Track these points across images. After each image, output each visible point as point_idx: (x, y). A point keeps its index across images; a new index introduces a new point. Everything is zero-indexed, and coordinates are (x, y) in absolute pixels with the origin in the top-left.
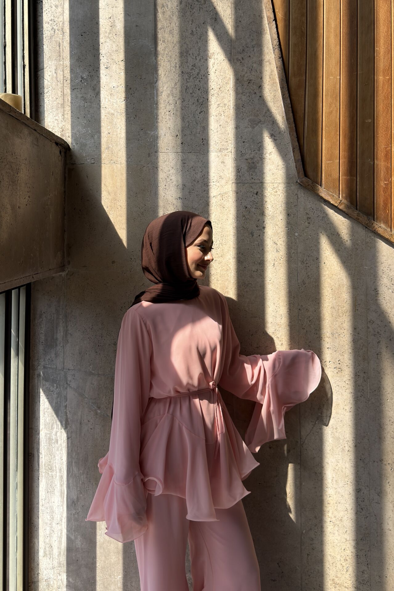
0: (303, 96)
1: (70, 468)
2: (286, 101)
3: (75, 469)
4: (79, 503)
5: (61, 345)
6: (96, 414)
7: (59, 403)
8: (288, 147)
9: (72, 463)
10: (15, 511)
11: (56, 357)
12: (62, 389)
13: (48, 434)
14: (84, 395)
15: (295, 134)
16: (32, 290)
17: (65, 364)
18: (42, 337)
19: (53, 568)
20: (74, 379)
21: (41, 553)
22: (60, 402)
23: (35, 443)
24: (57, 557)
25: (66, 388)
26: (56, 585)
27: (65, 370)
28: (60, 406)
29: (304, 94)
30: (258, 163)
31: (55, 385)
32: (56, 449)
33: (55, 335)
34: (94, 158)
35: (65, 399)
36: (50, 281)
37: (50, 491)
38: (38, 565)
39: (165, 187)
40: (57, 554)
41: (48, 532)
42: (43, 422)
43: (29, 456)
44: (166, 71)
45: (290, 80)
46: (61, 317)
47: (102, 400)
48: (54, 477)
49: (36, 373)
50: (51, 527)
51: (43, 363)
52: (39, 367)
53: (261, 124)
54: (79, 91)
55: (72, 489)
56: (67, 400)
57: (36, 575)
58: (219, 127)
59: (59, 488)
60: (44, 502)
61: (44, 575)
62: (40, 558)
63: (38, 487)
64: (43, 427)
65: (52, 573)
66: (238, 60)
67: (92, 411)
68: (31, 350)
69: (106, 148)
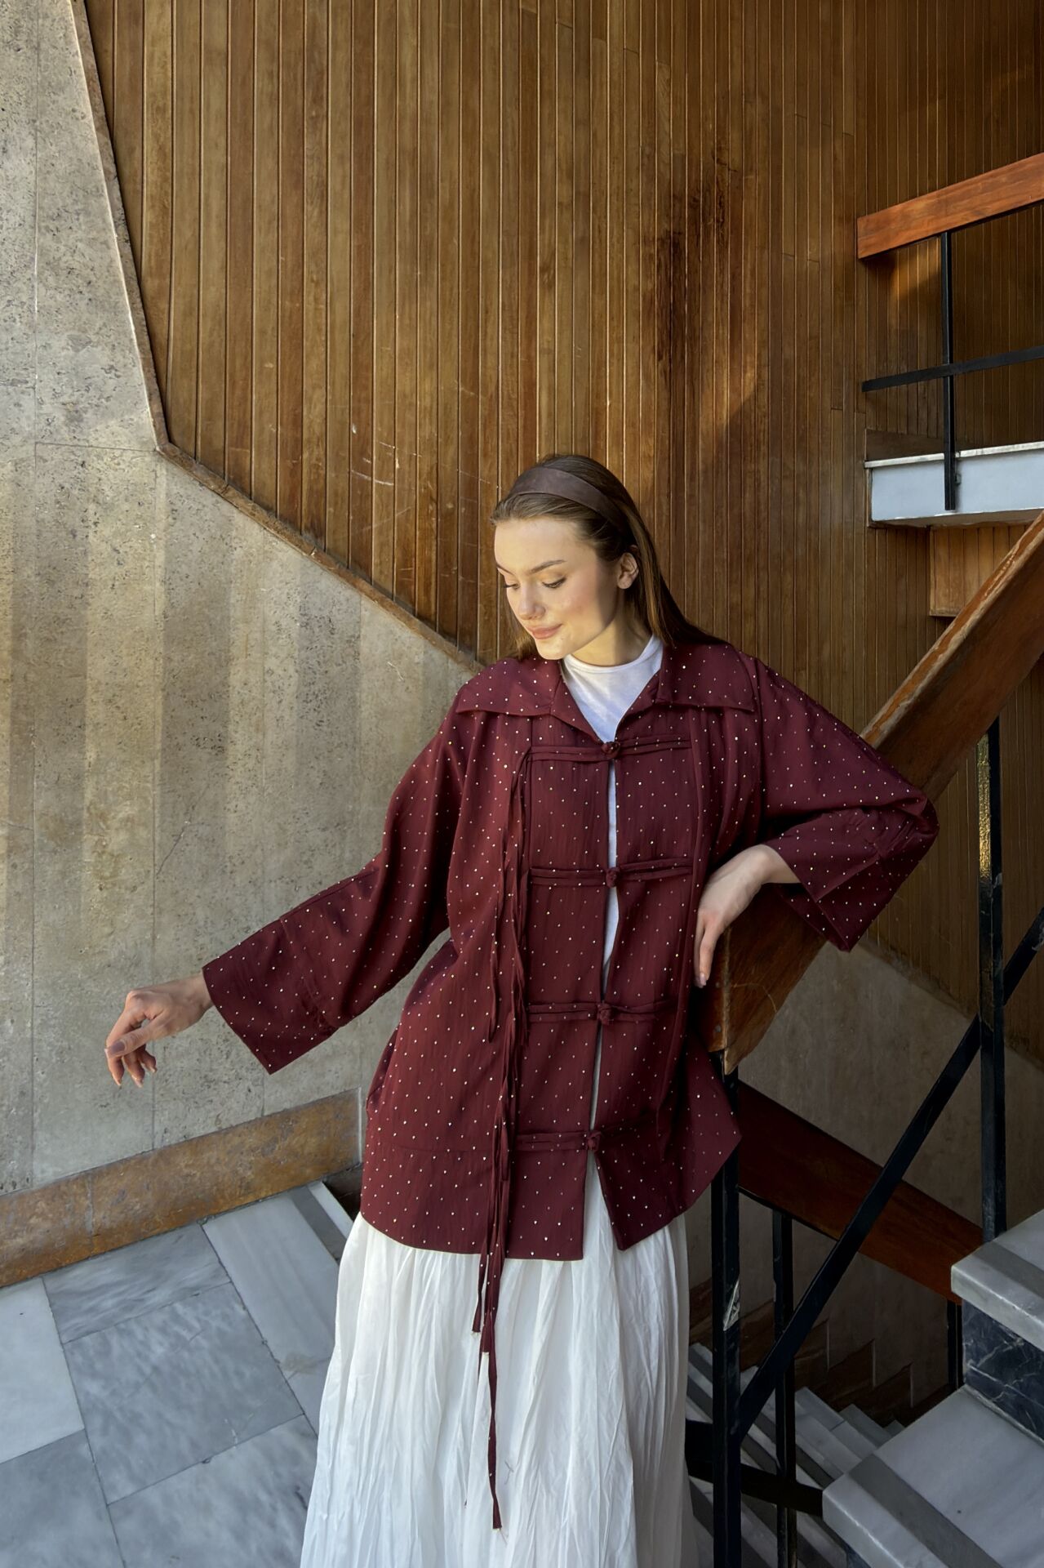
0: (166, 311)
8: (139, 390)
15: (153, 370)
29: (167, 306)
30: (85, 412)
53: (93, 346)
58: (10, 341)
66: (48, 229)
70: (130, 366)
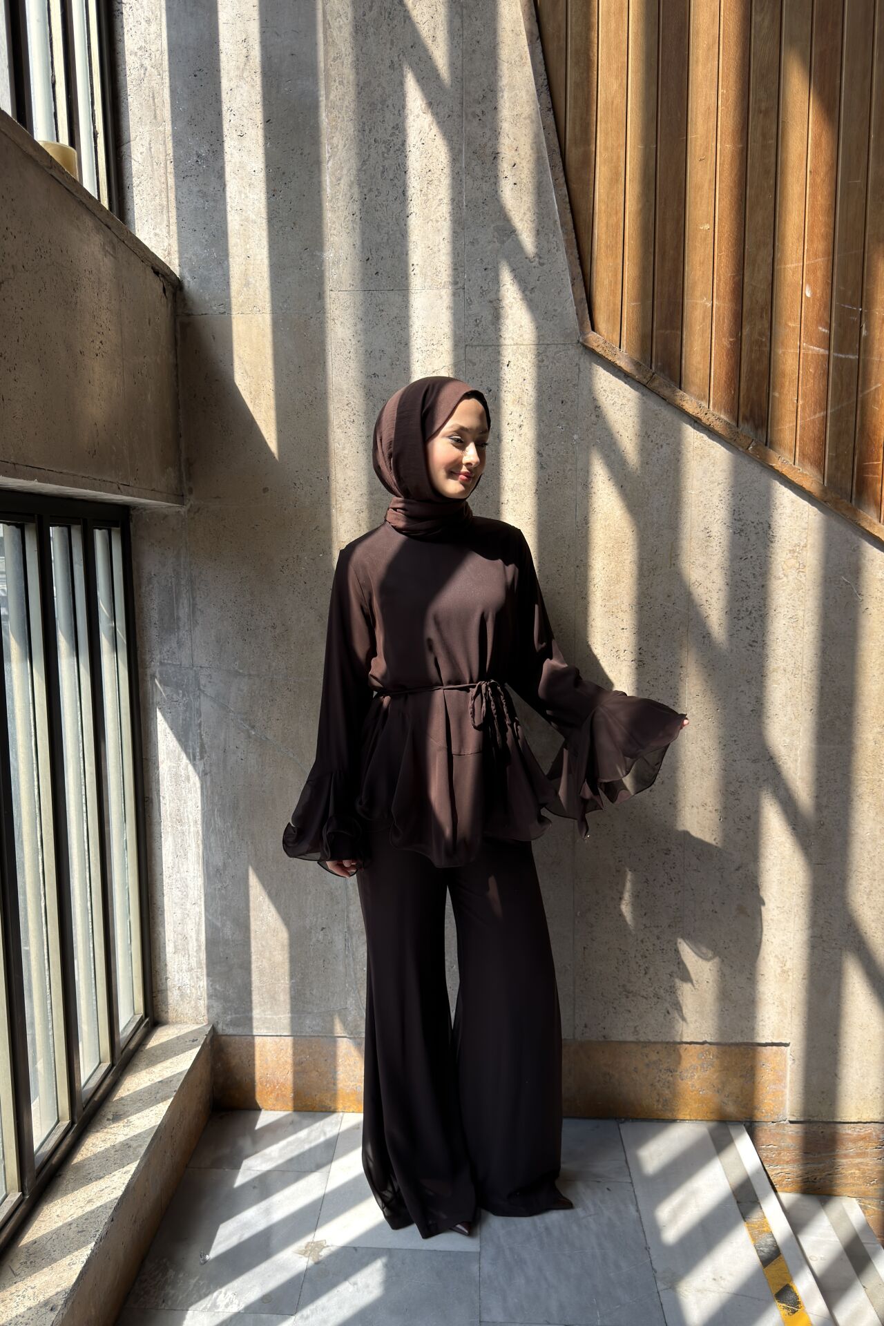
0: (591, 183)
1: (210, 820)
2: (561, 190)
3: (218, 820)
4: (227, 872)
5: (187, 628)
6: (249, 736)
7: (188, 719)
8: (562, 277)
9: (214, 811)
10: (125, 884)
11: (180, 647)
12: (191, 697)
13: (174, 767)
14: (228, 708)
15: (576, 251)
16: (132, 538)
17: (195, 659)
18: (155, 616)
19: (191, 970)
20: (210, 682)
21: (169, 948)
22: (191, 718)
23: (152, 782)
24: (195, 954)
25: (199, 697)
26: (194, 995)
27: (195, 668)
28: (191, 724)
29: (592, 177)
31: (181, 692)
32: (187, 790)
33: (175, 611)
34: (224, 302)
35: (197, 713)
36: (162, 522)
37: (180, 854)
38: (166, 965)
39: (349, 355)
40: (195, 949)
41: (179, 916)
42: (164, 748)
43: (144, 801)
44: (347, 139)
45: (567, 153)
46: (183, 582)
47: (257, 716)
48: (186, 834)
49: (149, 672)
50: (185, 909)
51: (159, 656)
52: (153, 663)
53: (517, 235)
54: (194, 180)
55: (215, 851)
56: (200, 716)
57: (164, 981)
58: (442, 242)
59: (194, 849)
60: (171, 871)
61: (176, 979)
62: (168, 955)
63: (160, 849)
64: (165, 757)
65: (189, 978)
66: (474, 115)
67: (242, 732)
68: (138, 636)
69: (245, 285)
70: (554, 251)
